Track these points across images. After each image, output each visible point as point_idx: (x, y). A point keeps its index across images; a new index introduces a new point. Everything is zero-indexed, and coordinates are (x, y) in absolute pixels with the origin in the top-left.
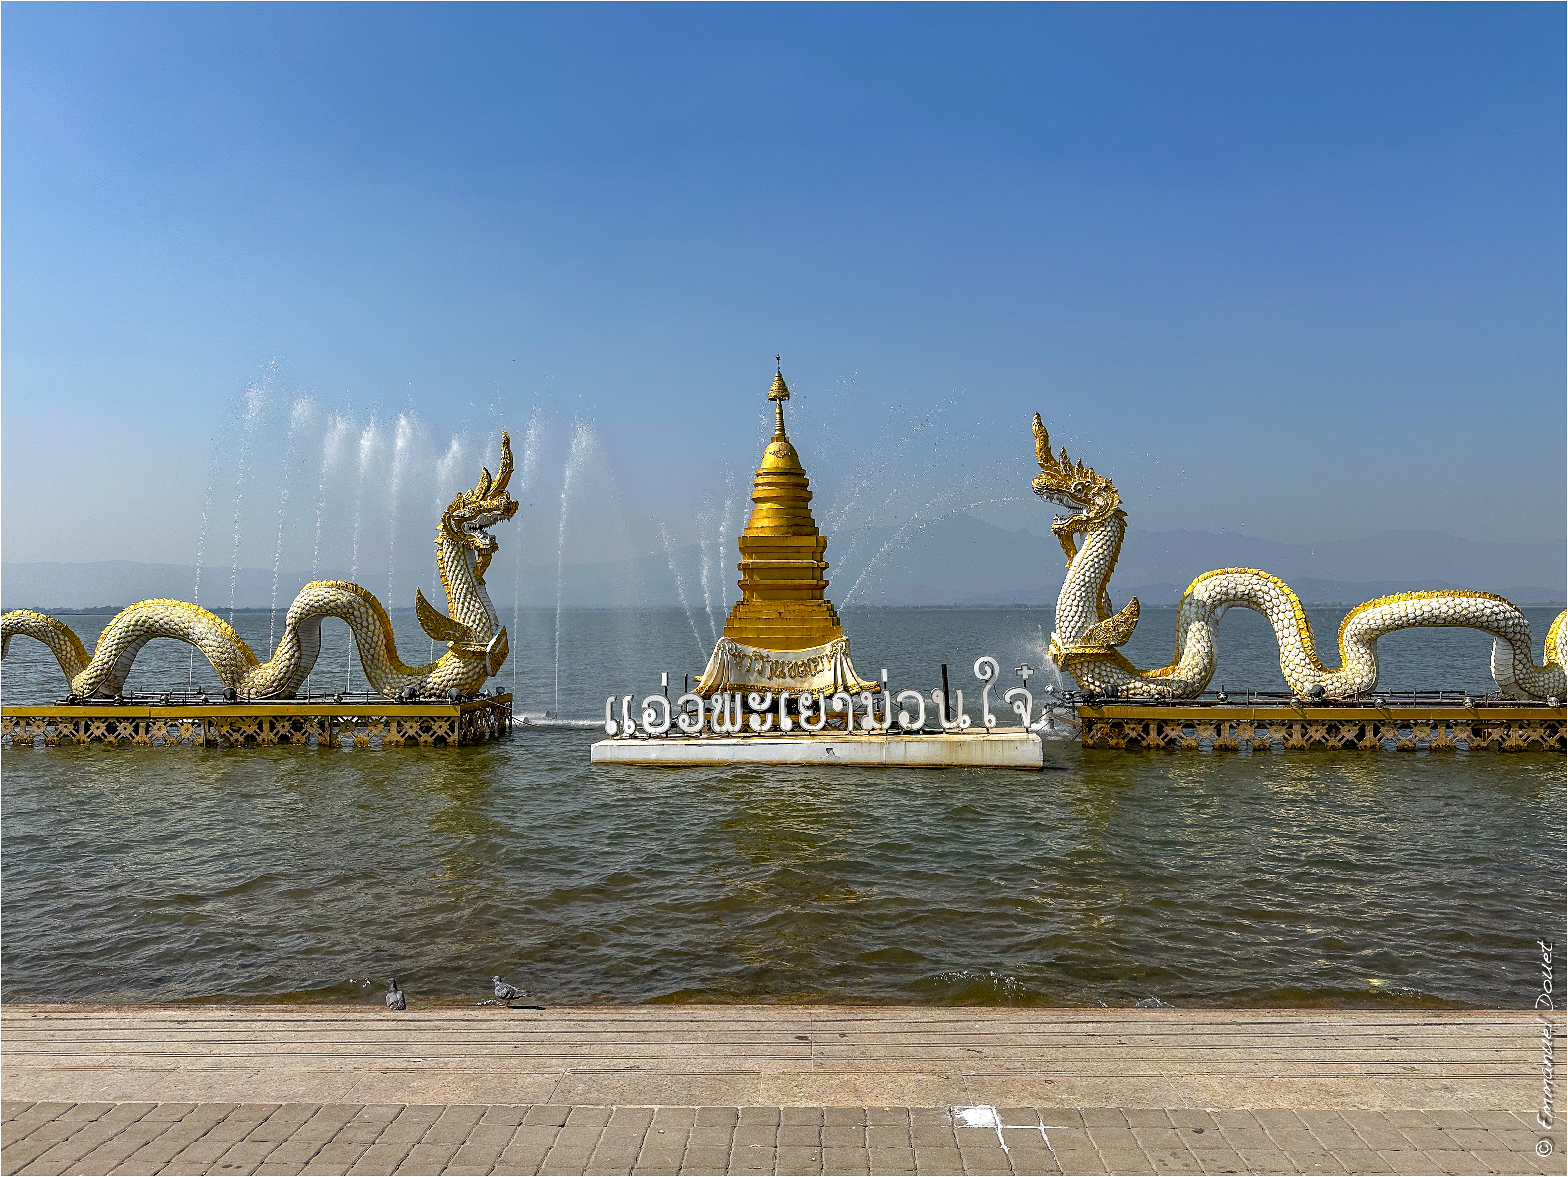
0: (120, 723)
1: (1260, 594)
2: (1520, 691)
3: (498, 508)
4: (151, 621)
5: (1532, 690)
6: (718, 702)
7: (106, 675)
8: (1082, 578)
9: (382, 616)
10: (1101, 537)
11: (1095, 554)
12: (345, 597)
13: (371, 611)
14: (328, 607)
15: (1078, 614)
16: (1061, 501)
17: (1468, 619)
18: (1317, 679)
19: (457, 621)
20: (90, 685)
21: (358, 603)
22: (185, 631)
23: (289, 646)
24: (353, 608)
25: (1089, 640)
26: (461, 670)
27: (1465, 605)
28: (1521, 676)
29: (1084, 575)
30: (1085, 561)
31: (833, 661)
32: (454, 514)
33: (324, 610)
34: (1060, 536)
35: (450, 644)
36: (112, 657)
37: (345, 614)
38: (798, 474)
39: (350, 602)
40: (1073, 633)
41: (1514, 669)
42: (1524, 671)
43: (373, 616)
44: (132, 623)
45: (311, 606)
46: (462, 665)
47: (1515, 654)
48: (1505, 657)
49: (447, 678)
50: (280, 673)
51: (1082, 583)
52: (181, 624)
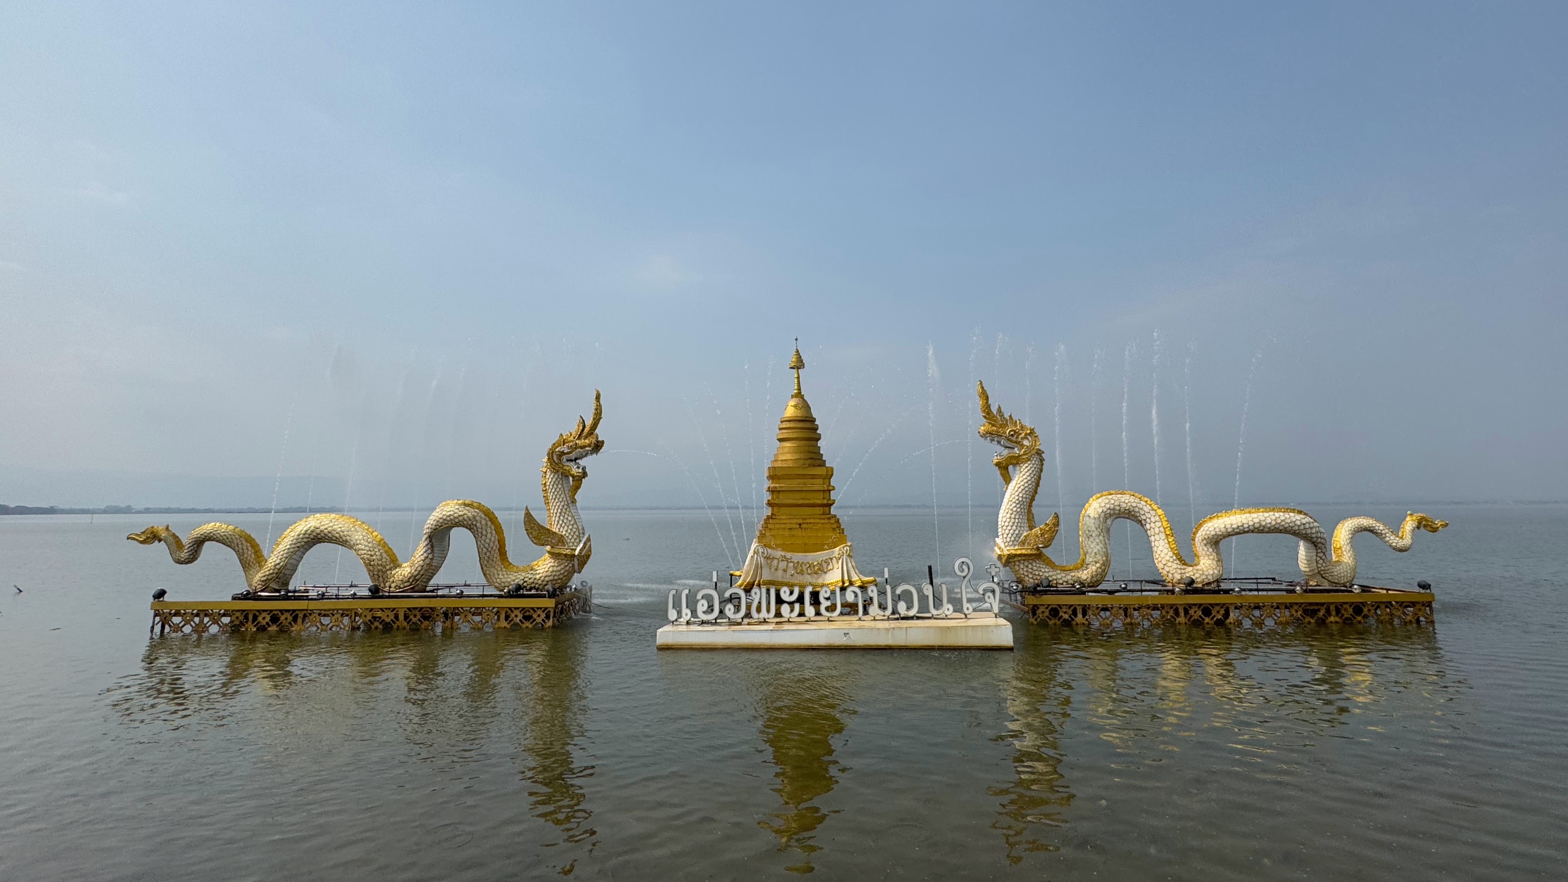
0: (283, 614)
1: (1137, 510)
2: (1322, 579)
3: (589, 446)
4: (318, 531)
5: (1330, 578)
6: (757, 594)
7: (277, 574)
8: (1017, 498)
9: (499, 529)
10: (1029, 468)
11: (1026, 481)
12: (469, 513)
13: (489, 523)
14: (457, 520)
15: (1016, 524)
16: (999, 442)
17: (1286, 528)
18: (1183, 571)
19: (554, 530)
20: (263, 581)
21: (481, 518)
22: (344, 538)
23: (424, 550)
24: (477, 521)
25: (1024, 544)
26: (555, 569)
27: (1283, 518)
28: (1322, 568)
29: (1018, 495)
30: (1018, 486)
31: (840, 562)
32: (557, 450)
33: (453, 522)
34: (999, 467)
35: (548, 548)
36: (283, 559)
37: (470, 525)
38: (812, 421)
39: (474, 517)
40: (1013, 539)
41: (1317, 563)
42: (1324, 565)
43: (490, 527)
44: (303, 532)
45: (444, 520)
46: (556, 564)
47: (1317, 553)
48: (1312, 554)
49: (544, 574)
50: (416, 571)
51: (1017, 502)
52: (341, 533)
